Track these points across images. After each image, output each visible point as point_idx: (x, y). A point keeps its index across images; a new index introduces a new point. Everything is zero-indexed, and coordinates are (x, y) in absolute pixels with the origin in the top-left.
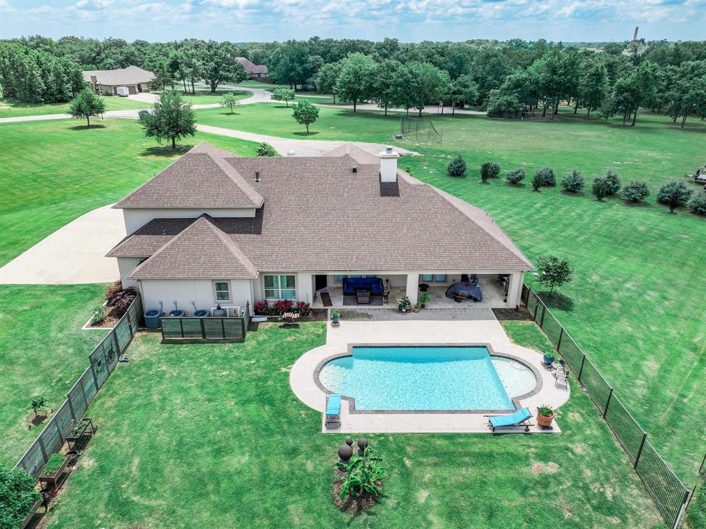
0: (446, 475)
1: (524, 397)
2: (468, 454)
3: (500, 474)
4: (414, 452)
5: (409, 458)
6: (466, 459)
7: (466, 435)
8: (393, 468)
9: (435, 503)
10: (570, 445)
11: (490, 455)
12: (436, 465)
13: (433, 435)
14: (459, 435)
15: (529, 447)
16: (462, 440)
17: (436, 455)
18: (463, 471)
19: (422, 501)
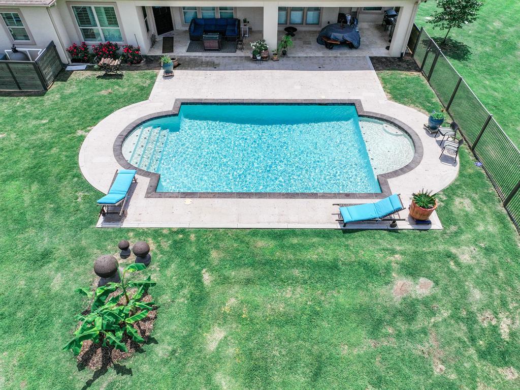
0: (259, 300)
1: (396, 174)
2: (300, 264)
3: (342, 297)
4: (221, 260)
5: (212, 270)
6: (296, 272)
7: (304, 233)
8: (182, 286)
9: (231, 351)
10: (453, 250)
11: (333, 267)
12: (248, 281)
13: (255, 232)
14: (293, 232)
15: (393, 252)
16: (295, 241)
17: (252, 265)
18: (288, 293)
19: (212, 346)
